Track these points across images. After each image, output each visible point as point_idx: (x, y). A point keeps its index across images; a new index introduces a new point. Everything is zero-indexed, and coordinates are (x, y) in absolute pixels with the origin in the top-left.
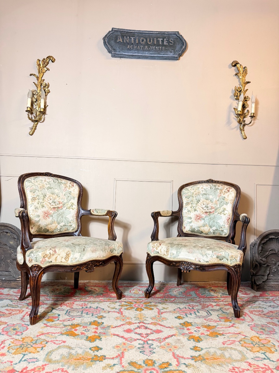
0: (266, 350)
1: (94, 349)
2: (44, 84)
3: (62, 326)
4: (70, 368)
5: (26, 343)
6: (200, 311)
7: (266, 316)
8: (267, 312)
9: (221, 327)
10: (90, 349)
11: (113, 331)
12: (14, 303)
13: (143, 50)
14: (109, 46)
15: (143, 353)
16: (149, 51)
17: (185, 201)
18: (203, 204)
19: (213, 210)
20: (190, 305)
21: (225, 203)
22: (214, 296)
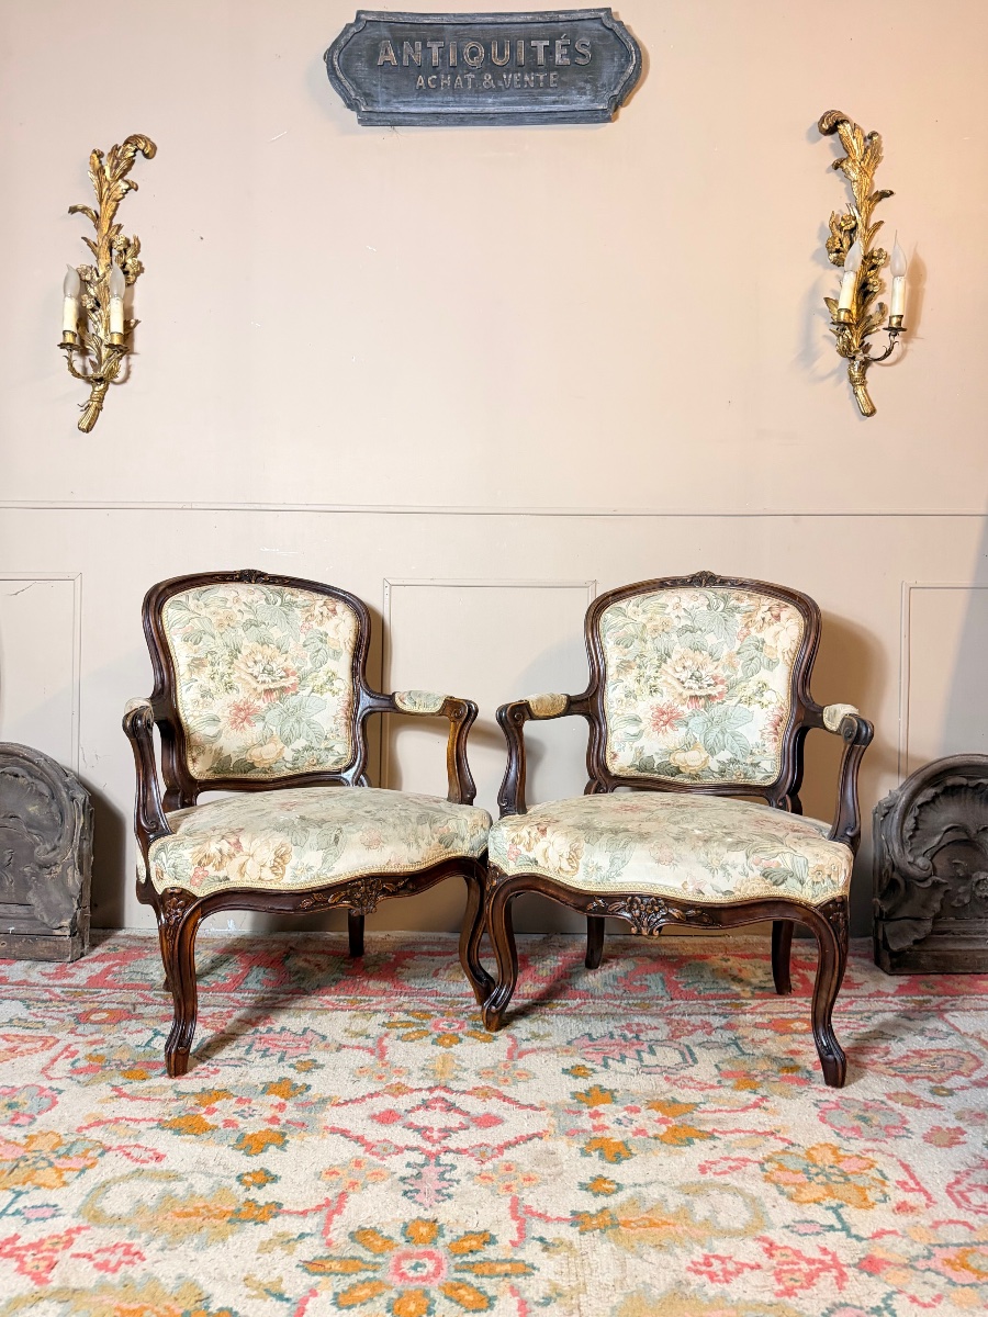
0: (847, 1194)
1: (249, 1179)
2: (119, 242)
3: (170, 1094)
4: (153, 1243)
5: (34, 1154)
6: (658, 1049)
7: (894, 1069)
8: (902, 1054)
9: (715, 1107)
10: (239, 1178)
11: (332, 1116)
12: (34, 1014)
13: (478, 91)
14: (347, 84)
15: (410, 1198)
16: (498, 91)
17: (615, 656)
18: (684, 667)
19: (720, 688)
20: (629, 1025)
21: (766, 661)
22: (727, 992)
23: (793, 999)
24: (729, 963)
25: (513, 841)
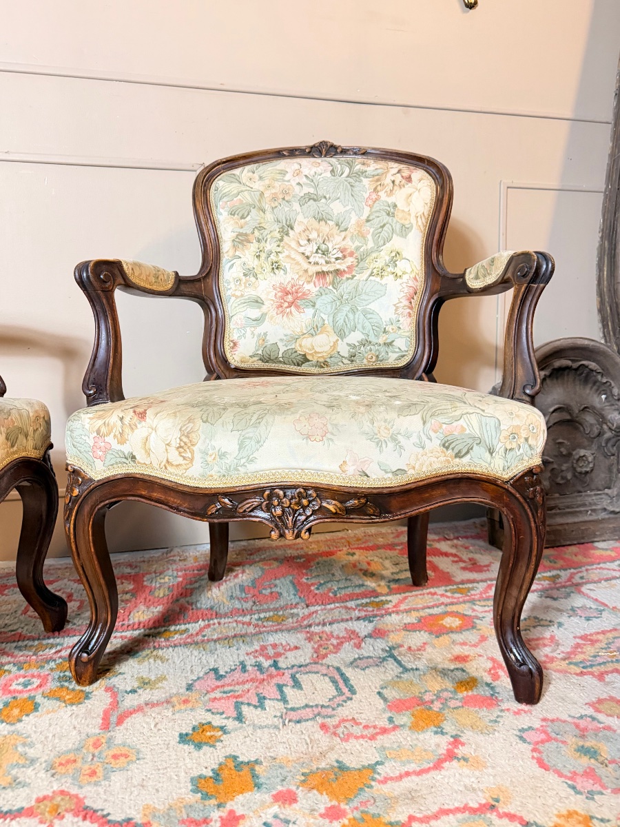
6: (303, 679)
8: (572, 643)
9: (398, 768)
17: (230, 229)
18: (309, 240)
19: (350, 261)
20: (263, 648)
21: (398, 227)
22: (362, 589)
23: (432, 590)
24: (356, 557)
25: (98, 432)
